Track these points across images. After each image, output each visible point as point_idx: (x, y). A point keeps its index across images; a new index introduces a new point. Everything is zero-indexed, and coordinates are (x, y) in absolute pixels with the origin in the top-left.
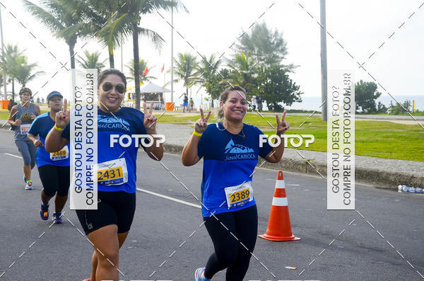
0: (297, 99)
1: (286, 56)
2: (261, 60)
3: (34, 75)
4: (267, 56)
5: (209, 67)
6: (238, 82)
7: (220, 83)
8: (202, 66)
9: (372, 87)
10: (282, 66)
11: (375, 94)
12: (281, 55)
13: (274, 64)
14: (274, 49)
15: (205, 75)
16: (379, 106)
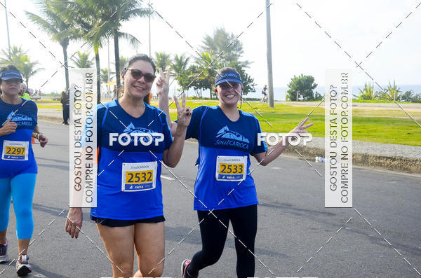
0: (251, 89)
1: (241, 55)
2: (223, 58)
3: (35, 72)
4: (227, 54)
5: (181, 63)
6: (204, 76)
7: (189, 76)
8: (175, 63)
9: (310, 80)
10: (240, 63)
11: (313, 85)
12: (238, 54)
13: (233, 62)
14: (233, 49)
15: (177, 71)
16: (316, 95)
